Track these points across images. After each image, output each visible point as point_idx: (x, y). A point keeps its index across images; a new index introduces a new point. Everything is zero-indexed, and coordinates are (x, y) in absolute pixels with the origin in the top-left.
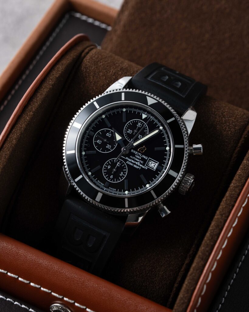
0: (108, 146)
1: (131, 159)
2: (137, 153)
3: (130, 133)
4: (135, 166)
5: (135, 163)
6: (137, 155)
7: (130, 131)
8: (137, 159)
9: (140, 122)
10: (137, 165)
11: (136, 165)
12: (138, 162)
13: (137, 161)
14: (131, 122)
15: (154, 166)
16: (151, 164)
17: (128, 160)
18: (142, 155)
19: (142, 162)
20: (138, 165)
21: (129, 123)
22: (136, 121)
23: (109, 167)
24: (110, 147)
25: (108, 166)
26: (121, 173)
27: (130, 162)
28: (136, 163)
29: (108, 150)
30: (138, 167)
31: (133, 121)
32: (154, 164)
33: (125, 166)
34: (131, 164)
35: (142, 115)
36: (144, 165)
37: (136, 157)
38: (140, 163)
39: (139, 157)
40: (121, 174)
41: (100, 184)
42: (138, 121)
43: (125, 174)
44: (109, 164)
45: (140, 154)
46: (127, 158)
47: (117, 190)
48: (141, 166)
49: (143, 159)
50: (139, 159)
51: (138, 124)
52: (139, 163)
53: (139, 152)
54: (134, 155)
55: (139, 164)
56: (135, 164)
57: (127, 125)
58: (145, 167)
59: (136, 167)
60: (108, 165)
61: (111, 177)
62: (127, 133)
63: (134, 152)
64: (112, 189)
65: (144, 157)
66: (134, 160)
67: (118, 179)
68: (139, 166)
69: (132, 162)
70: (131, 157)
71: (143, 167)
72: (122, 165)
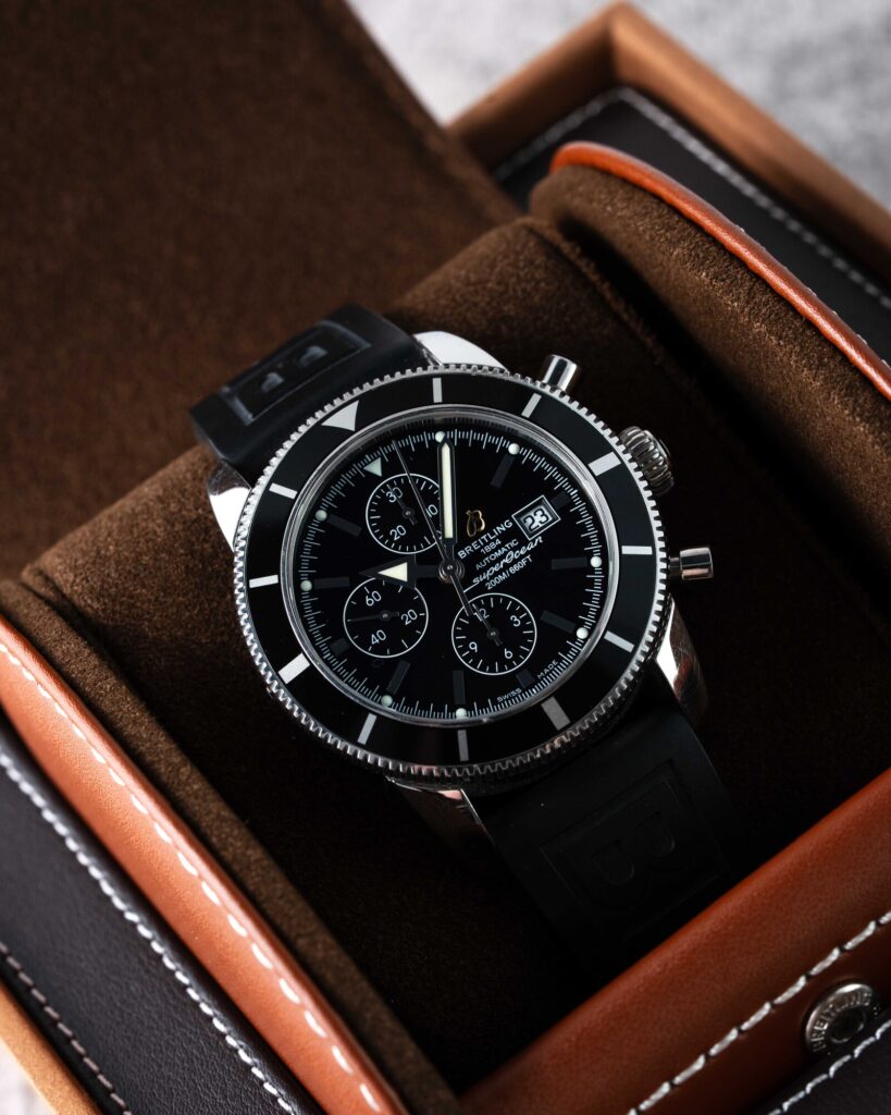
0: (409, 617)
1: (484, 570)
2: (478, 543)
3: (402, 532)
4: (513, 570)
5: (505, 564)
6: (483, 547)
7: (398, 532)
8: (496, 555)
9: (387, 490)
10: (515, 561)
11: (512, 565)
12: (506, 553)
13: (503, 556)
14: (372, 514)
15: (543, 515)
16: (534, 521)
17: (485, 581)
18: (493, 534)
19: (512, 544)
20: (516, 559)
21: (372, 521)
22: (374, 499)
23: (473, 646)
24: (411, 613)
25: (469, 649)
26: (513, 622)
27: (492, 577)
28: (506, 561)
29: (419, 623)
30: (523, 562)
31: (371, 506)
32: (540, 513)
33: (496, 599)
34: (503, 577)
35: (368, 473)
36: (526, 543)
37: (488, 554)
38: (514, 549)
39: (493, 545)
40: (517, 623)
41: (510, 698)
42: (378, 492)
43: (523, 610)
44: (465, 643)
45: (484, 537)
46: (476, 581)
47: (560, 660)
48: (522, 552)
49: (505, 537)
50: (499, 547)
51: (389, 498)
52: (511, 552)
53: (477, 536)
54: (478, 556)
55: (513, 555)
56: (507, 566)
57: (373, 529)
58: (533, 541)
59: (519, 567)
60: (466, 648)
61: (509, 655)
62: (397, 543)
63: (468, 549)
64: (546, 671)
65: (501, 529)
66: (493, 564)
67: (525, 640)
68: (522, 557)
69: (496, 574)
70: (478, 567)
71: (529, 549)
72: (487, 606)
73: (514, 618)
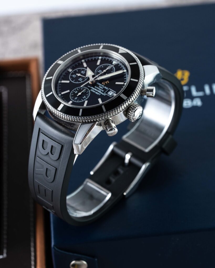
0: (80, 79)
1: (95, 88)
3: (100, 72)
6: (100, 86)
8: (99, 89)
9: (109, 66)
12: (100, 90)
13: (99, 90)
14: (103, 66)
16: (110, 93)
17: (92, 89)
18: (104, 87)
21: (101, 66)
22: (107, 65)
25: (75, 91)
27: (93, 90)
28: (98, 91)
30: (99, 94)
31: (105, 65)
32: (112, 94)
33: (89, 92)
34: (94, 91)
35: (113, 62)
36: (103, 92)
39: (101, 88)
43: (87, 97)
44: (77, 90)
45: (103, 85)
46: (92, 88)
48: (101, 93)
49: (104, 89)
50: (101, 89)
52: (100, 91)
53: (103, 84)
54: (98, 86)
56: (97, 92)
58: (104, 94)
59: (97, 94)
61: (76, 99)
62: (97, 72)
63: (99, 84)
65: (106, 88)
66: (97, 89)
67: (80, 100)
69: (95, 90)
70: (95, 87)
71: (102, 94)
72: (86, 91)
73: (85, 96)
